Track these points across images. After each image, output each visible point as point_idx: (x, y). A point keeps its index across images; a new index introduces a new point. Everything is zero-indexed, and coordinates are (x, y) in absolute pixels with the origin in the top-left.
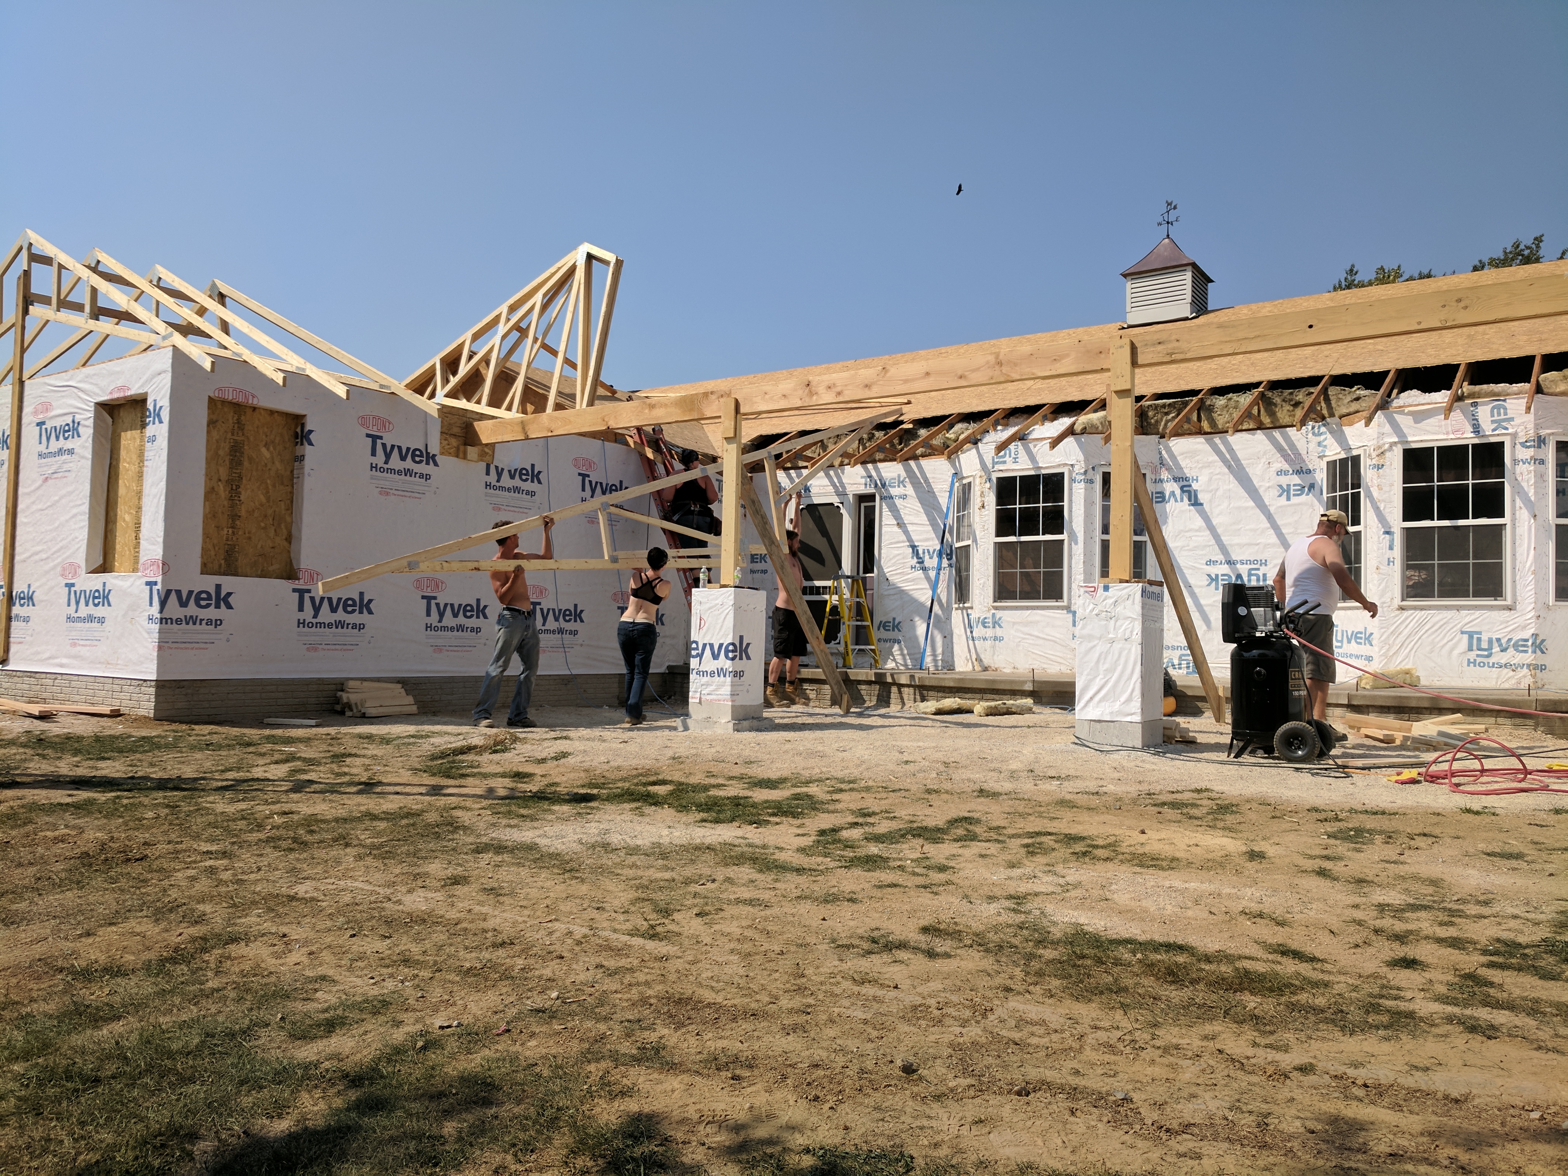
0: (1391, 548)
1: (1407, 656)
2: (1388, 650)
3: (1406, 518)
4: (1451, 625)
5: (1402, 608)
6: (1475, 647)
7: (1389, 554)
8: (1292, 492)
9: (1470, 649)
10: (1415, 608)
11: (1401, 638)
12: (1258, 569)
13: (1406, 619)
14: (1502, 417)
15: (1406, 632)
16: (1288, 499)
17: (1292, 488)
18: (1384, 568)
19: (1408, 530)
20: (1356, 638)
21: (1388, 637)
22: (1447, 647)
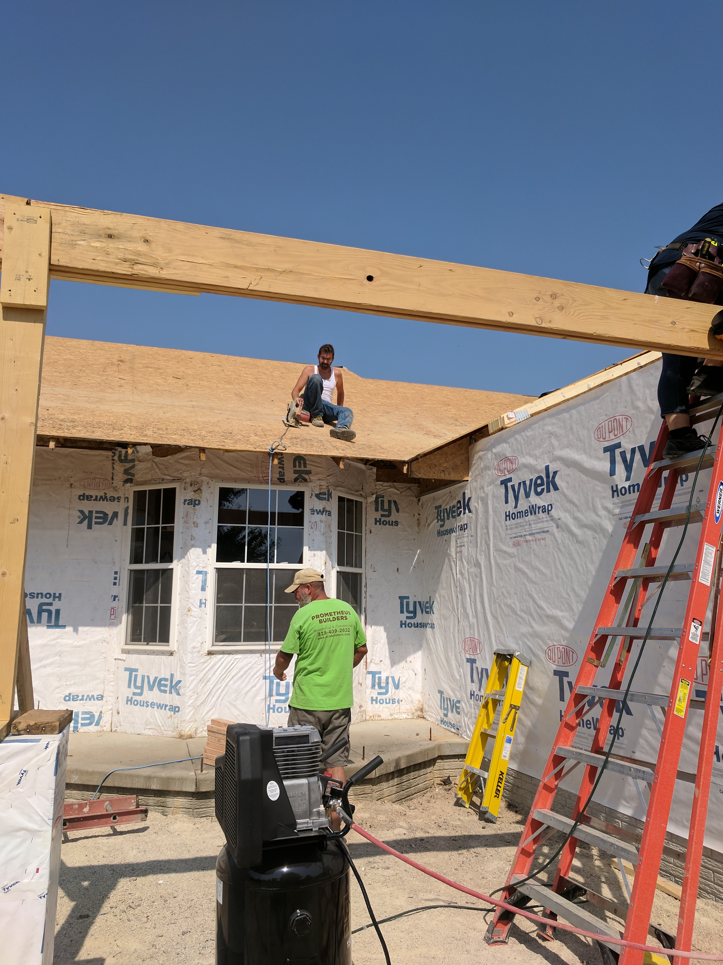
0: (203, 589)
1: (214, 706)
2: (196, 700)
3: (219, 560)
4: (255, 671)
5: (210, 653)
6: (274, 693)
7: (201, 595)
8: (94, 520)
9: (271, 695)
10: (223, 653)
11: (210, 686)
12: (51, 604)
13: (215, 664)
14: (302, 468)
15: (214, 679)
16: (90, 527)
17: (94, 515)
18: (195, 610)
19: (218, 570)
20: (160, 685)
21: (197, 685)
22: (251, 694)
